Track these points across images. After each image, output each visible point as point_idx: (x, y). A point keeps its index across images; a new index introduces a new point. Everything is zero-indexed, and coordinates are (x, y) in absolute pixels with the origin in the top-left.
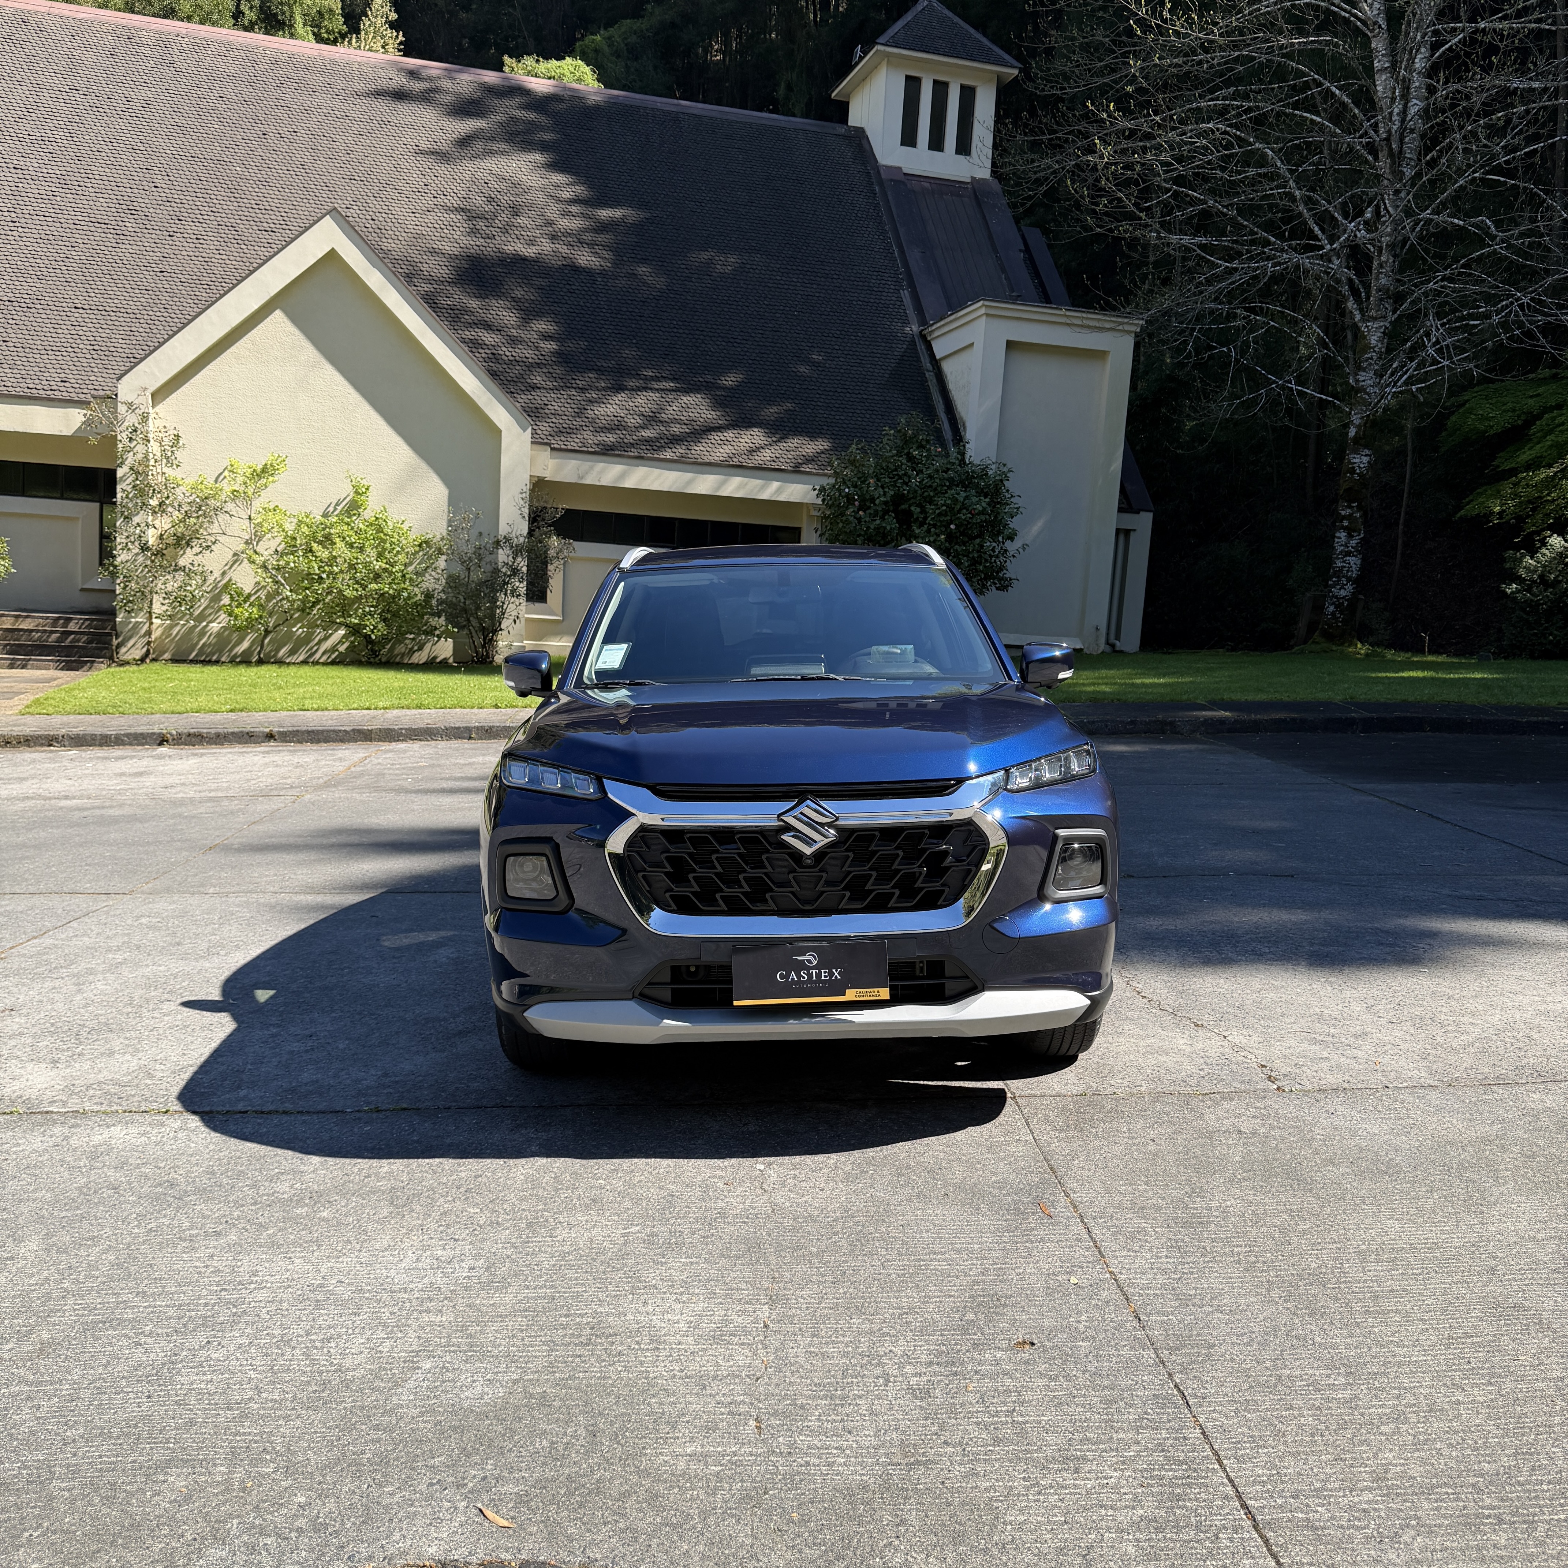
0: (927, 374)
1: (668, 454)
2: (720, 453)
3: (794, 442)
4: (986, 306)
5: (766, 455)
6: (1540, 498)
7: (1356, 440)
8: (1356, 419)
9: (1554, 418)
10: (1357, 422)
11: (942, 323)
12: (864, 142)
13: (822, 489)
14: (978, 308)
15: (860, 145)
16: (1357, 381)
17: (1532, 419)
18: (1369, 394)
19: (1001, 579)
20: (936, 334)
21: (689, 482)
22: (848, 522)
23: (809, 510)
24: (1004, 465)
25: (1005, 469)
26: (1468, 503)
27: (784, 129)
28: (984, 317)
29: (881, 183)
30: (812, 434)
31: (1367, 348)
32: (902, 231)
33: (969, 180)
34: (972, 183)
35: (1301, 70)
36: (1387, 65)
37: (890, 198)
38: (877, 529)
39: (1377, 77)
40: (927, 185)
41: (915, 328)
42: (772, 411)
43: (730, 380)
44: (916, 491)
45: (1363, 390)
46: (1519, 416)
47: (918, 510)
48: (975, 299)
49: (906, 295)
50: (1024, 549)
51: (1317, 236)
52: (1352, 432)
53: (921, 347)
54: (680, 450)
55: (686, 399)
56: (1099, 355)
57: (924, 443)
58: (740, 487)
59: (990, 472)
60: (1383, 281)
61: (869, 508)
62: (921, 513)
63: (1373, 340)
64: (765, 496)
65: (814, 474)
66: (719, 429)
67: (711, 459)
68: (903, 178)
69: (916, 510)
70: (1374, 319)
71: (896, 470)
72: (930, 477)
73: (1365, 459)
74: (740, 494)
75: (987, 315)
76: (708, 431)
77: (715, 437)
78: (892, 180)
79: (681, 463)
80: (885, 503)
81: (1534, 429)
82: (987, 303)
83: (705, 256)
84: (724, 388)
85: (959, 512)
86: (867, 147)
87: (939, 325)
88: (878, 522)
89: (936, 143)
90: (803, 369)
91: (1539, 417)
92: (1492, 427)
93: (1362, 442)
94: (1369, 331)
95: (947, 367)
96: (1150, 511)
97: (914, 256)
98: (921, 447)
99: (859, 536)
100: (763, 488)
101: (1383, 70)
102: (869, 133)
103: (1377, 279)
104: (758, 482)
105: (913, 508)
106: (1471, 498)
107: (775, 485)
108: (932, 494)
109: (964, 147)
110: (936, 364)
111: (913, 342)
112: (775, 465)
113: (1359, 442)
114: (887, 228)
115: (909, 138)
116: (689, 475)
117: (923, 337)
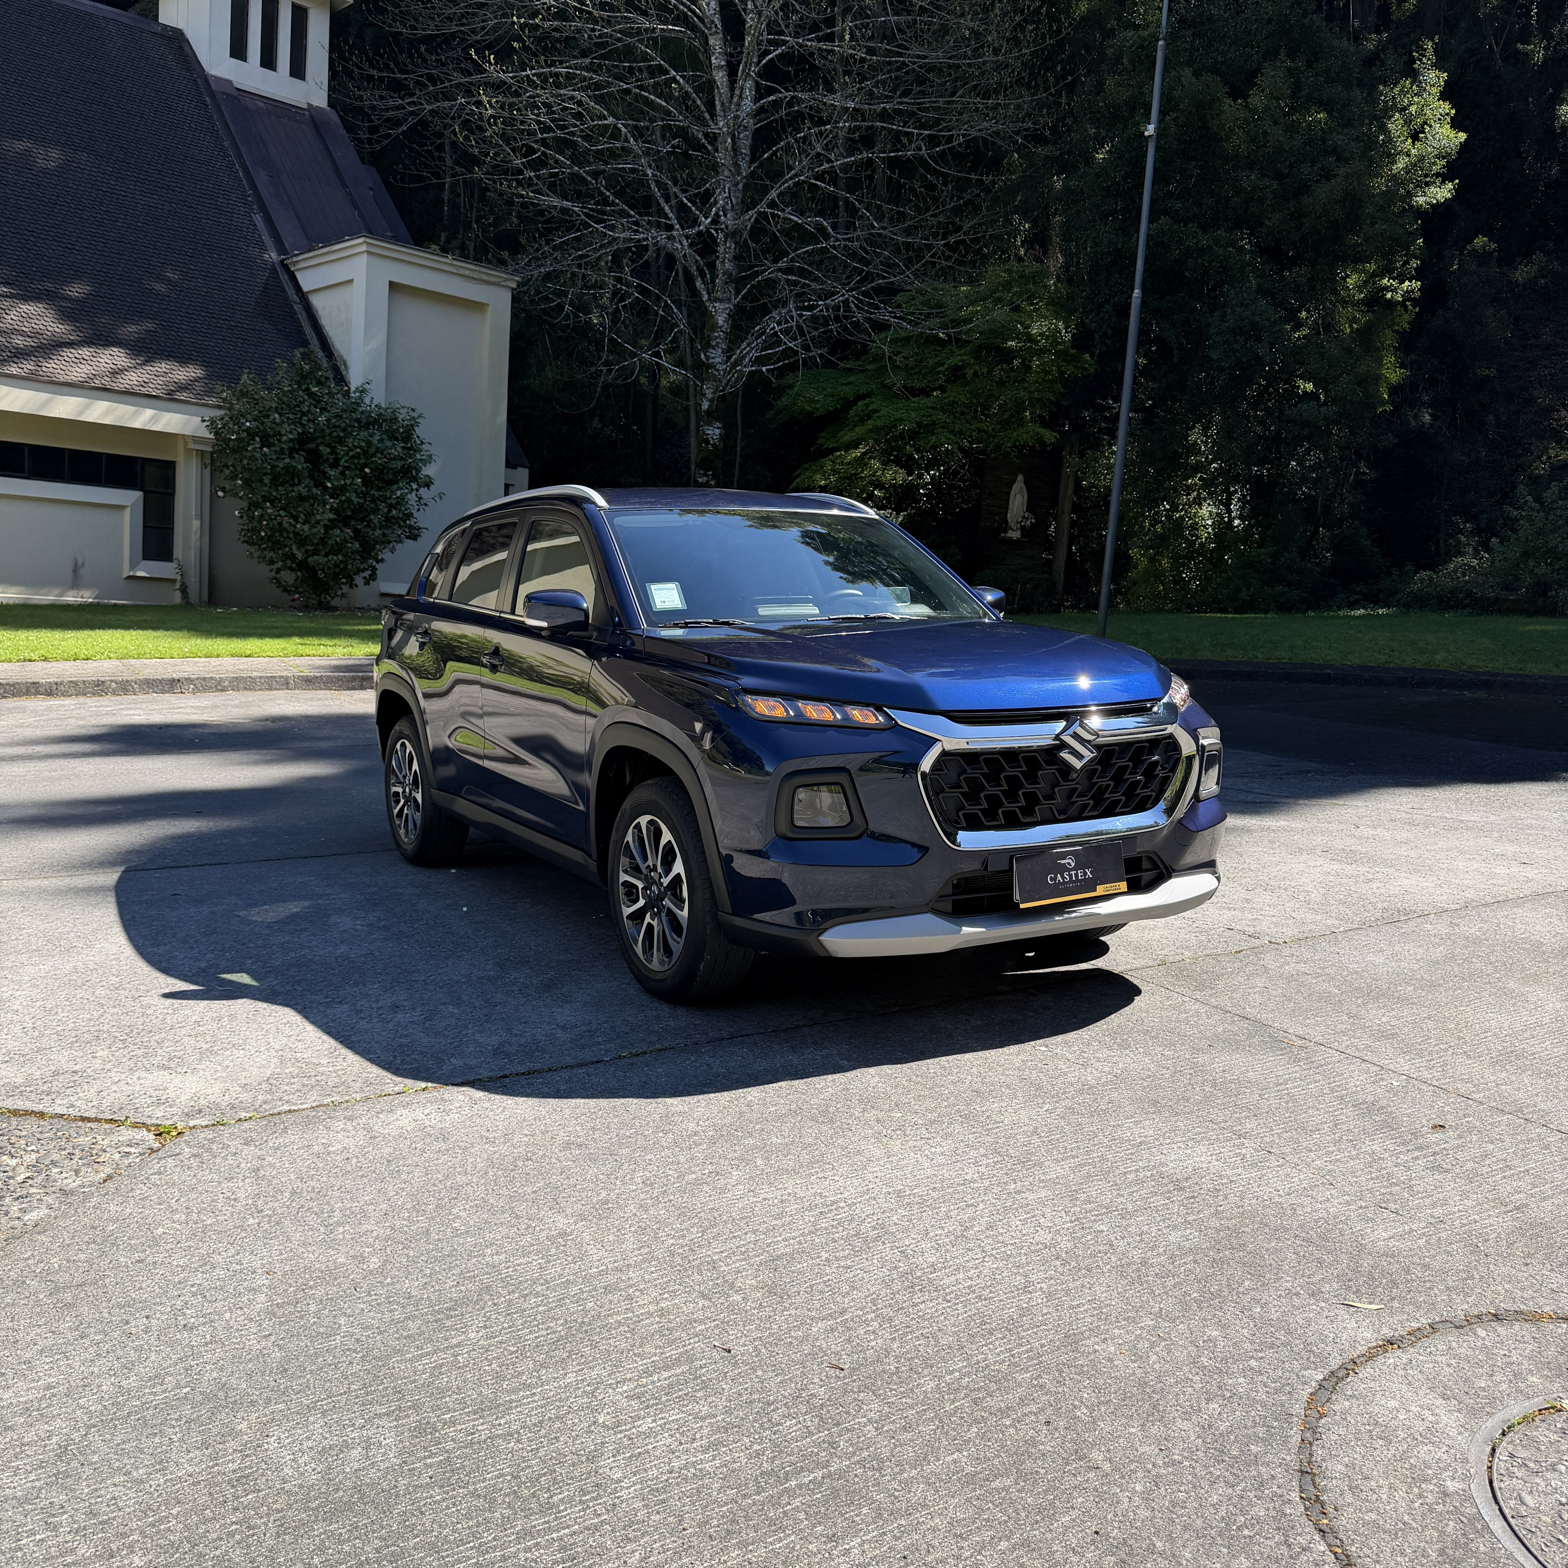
0: (295, 306)
1: (14, 369)
2: (78, 373)
3: (162, 366)
4: (368, 244)
5: (132, 379)
6: (856, 474)
7: (709, 412)
8: (709, 394)
9: (867, 406)
10: (710, 396)
11: (311, 254)
12: (185, 45)
13: (213, 421)
14: (359, 244)
15: (181, 48)
16: (708, 358)
17: (849, 404)
18: (717, 370)
19: (410, 527)
20: (302, 265)
21: (45, 404)
22: (253, 458)
23: (186, 443)
24: (413, 410)
25: (415, 415)
26: (797, 477)
27: (91, 15)
28: (365, 256)
29: (212, 94)
30: (183, 359)
31: (715, 327)
32: (243, 149)
33: (305, 106)
34: (308, 110)
35: (648, 54)
36: (723, 63)
37: (225, 112)
38: (286, 468)
39: (714, 73)
40: (261, 104)
41: (273, 256)
42: (131, 329)
43: (76, 290)
44: (323, 431)
45: (713, 366)
46: (837, 401)
47: (328, 450)
48: (354, 235)
49: (258, 218)
50: (441, 498)
51: (666, 214)
52: (705, 405)
53: (284, 277)
54: (29, 366)
55: (26, 308)
56: (478, 307)
57: (323, 380)
58: (107, 413)
59: (401, 417)
60: (727, 265)
61: (274, 445)
62: (331, 453)
63: (721, 320)
64: (137, 424)
65: (193, 404)
66: (71, 344)
67: (68, 379)
68: (235, 93)
69: (325, 450)
70: (721, 301)
71: (298, 406)
72: (338, 416)
73: (717, 432)
74: (107, 421)
75: (369, 253)
76: (58, 346)
77: (69, 353)
78: (224, 93)
79: (32, 380)
80: (291, 440)
81: (852, 413)
82: (368, 240)
83: (20, 146)
84: (69, 299)
85: (374, 455)
86: (189, 52)
87: (306, 256)
88: (287, 460)
89: (268, 61)
90: (158, 286)
91: (855, 402)
92: (817, 409)
93: (715, 415)
94: (716, 311)
95: (318, 302)
96: (525, 467)
97: (261, 178)
98: (319, 383)
99: (265, 474)
100: (134, 415)
101: (720, 67)
102: (189, 35)
103: (723, 262)
104: (130, 409)
105: (321, 448)
106: (799, 472)
107: (149, 413)
108: (342, 434)
109: (298, 70)
110: (303, 297)
111: (274, 270)
112: (144, 390)
113: (711, 416)
114: (226, 144)
115: (238, 50)
116: (45, 396)
117: (286, 267)
